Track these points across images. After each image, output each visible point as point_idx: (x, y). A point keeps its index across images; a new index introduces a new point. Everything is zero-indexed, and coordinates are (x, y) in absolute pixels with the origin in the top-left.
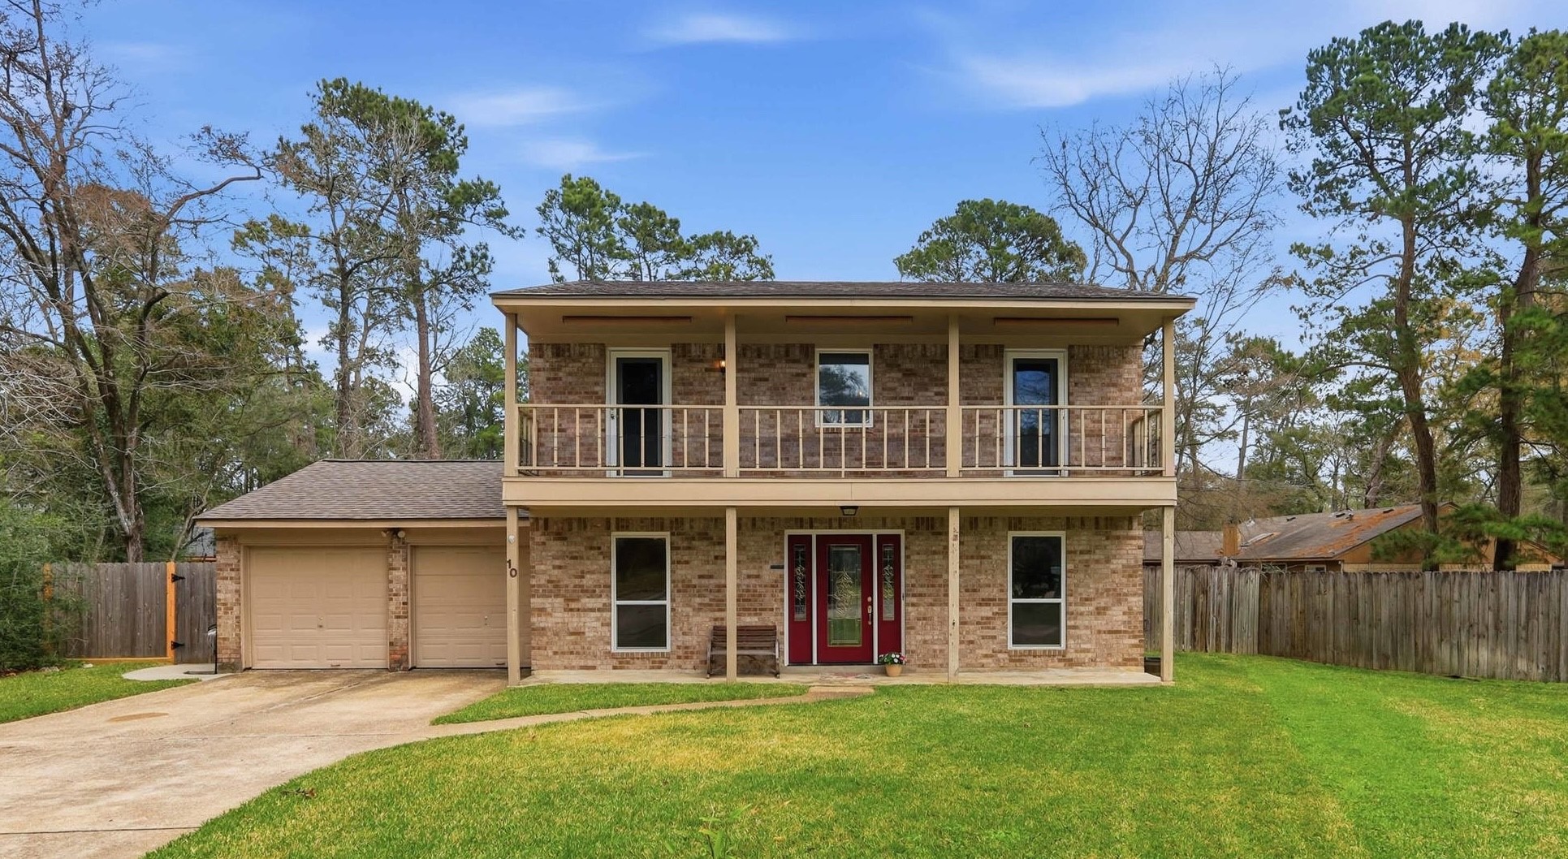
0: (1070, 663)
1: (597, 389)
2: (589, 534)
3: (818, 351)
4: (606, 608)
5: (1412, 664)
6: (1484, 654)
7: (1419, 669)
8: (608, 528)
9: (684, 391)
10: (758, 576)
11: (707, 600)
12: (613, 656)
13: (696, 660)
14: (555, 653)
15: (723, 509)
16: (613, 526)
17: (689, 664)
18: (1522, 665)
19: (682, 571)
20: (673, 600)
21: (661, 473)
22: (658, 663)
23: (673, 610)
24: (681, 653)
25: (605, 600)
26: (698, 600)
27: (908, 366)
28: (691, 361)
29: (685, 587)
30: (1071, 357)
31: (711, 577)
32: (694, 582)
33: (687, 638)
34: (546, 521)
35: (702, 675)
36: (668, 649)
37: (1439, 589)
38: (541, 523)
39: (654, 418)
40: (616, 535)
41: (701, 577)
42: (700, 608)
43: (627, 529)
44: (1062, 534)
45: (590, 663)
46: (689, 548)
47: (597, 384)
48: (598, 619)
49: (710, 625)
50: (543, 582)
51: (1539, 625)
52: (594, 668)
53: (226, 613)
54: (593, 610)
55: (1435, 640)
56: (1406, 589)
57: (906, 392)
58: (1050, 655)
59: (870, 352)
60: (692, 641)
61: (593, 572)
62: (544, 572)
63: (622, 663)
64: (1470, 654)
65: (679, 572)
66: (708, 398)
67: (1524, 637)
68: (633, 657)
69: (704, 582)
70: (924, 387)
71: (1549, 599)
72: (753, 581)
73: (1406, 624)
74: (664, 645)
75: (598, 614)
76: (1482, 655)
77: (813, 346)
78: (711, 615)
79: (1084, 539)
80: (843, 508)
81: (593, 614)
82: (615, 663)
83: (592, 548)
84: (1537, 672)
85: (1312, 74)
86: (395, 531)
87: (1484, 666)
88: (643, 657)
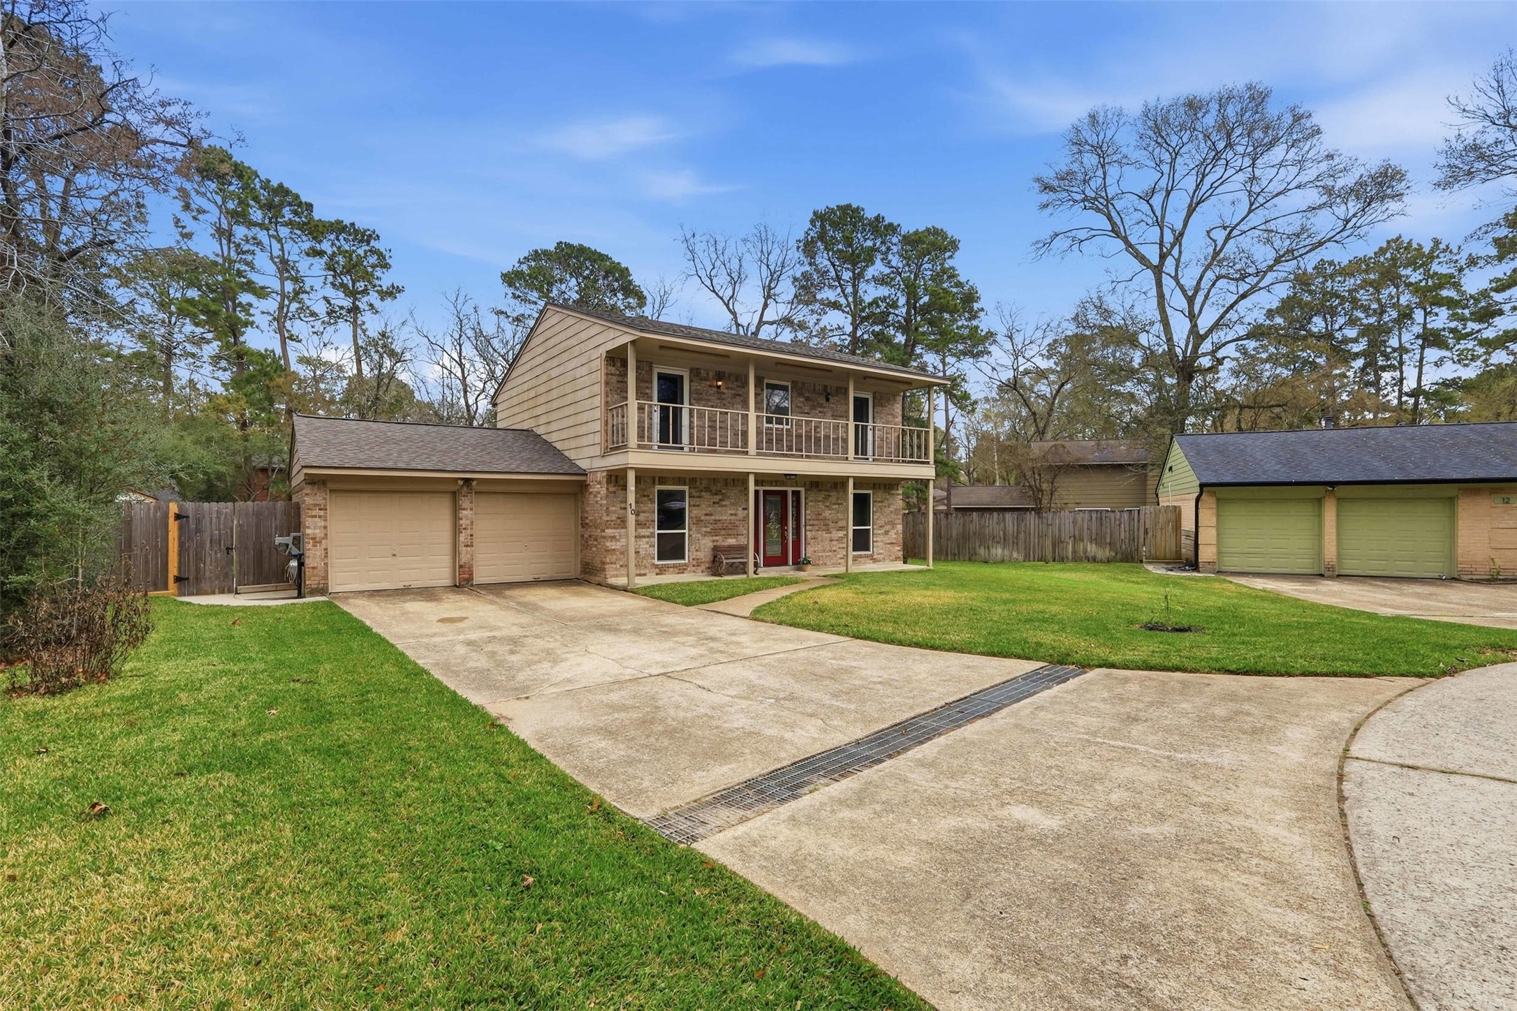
0: (875, 561)
1: (647, 391)
2: (643, 486)
3: (766, 381)
4: (652, 535)
5: (967, 557)
6: (999, 551)
7: (970, 560)
8: (654, 483)
9: (697, 398)
10: (736, 515)
11: (709, 530)
12: (657, 566)
13: (703, 567)
14: (621, 566)
15: (748, 473)
16: (657, 482)
17: (700, 569)
18: (1015, 555)
19: (695, 512)
20: (689, 530)
21: (682, 448)
22: (682, 569)
23: (690, 536)
24: (695, 563)
25: (651, 530)
26: (704, 529)
27: (807, 395)
28: (701, 379)
29: (698, 522)
30: (874, 398)
31: (711, 515)
32: (703, 518)
33: (698, 553)
34: (617, 477)
35: (708, 575)
36: (687, 561)
37: (979, 521)
38: (613, 478)
39: (677, 413)
40: (658, 487)
41: (706, 515)
42: (705, 534)
43: (665, 484)
44: (870, 492)
45: (642, 572)
46: (699, 497)
47: (648, 388)
48: (647, 543)
49: (711, 545)
50: (614, 518)
51: (1022, 536)
52: (645, 575)
53: (315, 546)
54: (644, 537)
55: (977, 545)
56: (965, 521)
57: (806, 409)
58: (867, 556)
59: (789, 384)
60: (701, 555)
61: (644, 512)
62: (615, 512)
63: (661, 571)
64: (993, 551)
65: (694, 512)
66: (710, 404)
67: (1016, 543)
68: (668, 567)
69: (708, 517)
70: (814, 407)
71: (1026, 525)
72: (733, 517)
73: (965, 537)
74: (683, 558)
75: (647, 540)
76: (998, 551)
77: (763, 378)
78: (711, 538)
79: (880, 495)
80: (786, 475)
81: (644, 540)
82: (657, 570)
83: (644, 496)
84: (1021, 558)
85: (812, 222)
86: (467, 481)
87: (999, 556)
88: (674, 566)
